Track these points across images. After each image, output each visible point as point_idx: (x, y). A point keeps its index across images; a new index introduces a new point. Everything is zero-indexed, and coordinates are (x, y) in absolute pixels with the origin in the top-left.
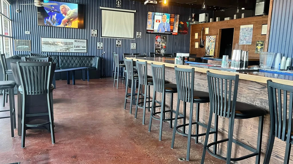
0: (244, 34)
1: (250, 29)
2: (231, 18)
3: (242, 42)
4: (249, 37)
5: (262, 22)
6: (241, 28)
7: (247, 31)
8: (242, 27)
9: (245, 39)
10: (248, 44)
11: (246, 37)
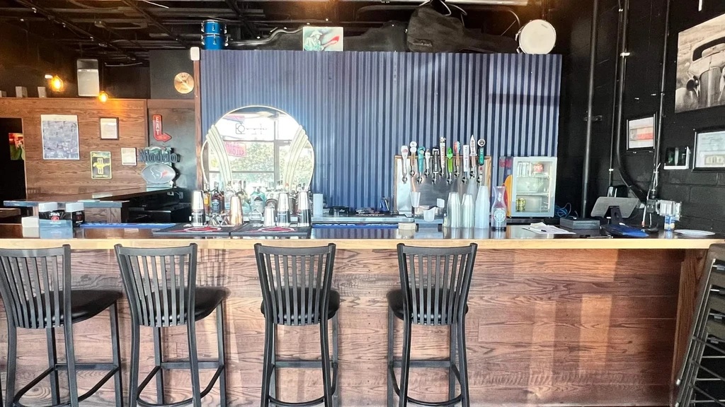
0: (55, 136)
1: (70, 125)
2: (5, 92)
3: (53, 153)
4: (69, 142)
5: (99, 113)
6: (42, 120)
7: (61, 128)
8: (44, 118)
9: (60, 147)
10: (70, 159)
11: (61, 142)
